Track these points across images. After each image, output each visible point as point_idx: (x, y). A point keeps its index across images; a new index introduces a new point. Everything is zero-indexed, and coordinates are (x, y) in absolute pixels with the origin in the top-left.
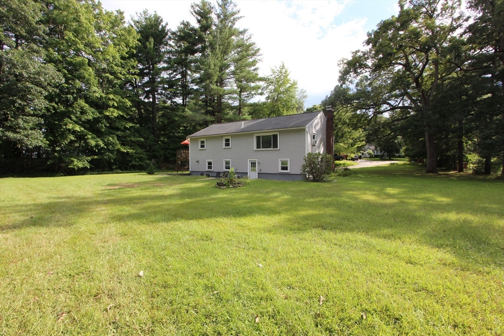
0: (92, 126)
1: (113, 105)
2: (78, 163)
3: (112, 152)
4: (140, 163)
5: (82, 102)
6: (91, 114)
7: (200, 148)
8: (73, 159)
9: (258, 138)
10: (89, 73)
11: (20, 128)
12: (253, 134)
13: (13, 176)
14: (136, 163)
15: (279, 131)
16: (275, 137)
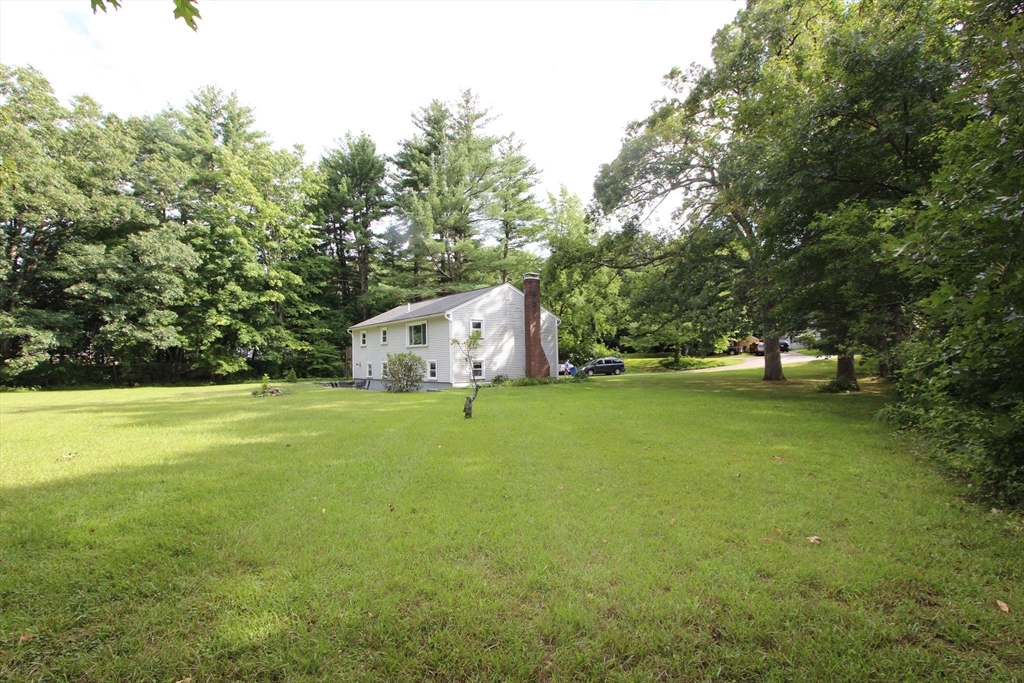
0: (248, 315)
1: (276, 285)
2: (227, 368)
3: (278, 349)
4: (326, 366)
5: (232, 286)
6: (247, 300)
7: (362, 345)
8: (221, 362)
9: (411, 327)
10: (246, 246)
11: (150, 325)
12: (404, 324)
13: (153, 386)
14: (319, 367)
15: (427, 320)
16: (424, 325)
